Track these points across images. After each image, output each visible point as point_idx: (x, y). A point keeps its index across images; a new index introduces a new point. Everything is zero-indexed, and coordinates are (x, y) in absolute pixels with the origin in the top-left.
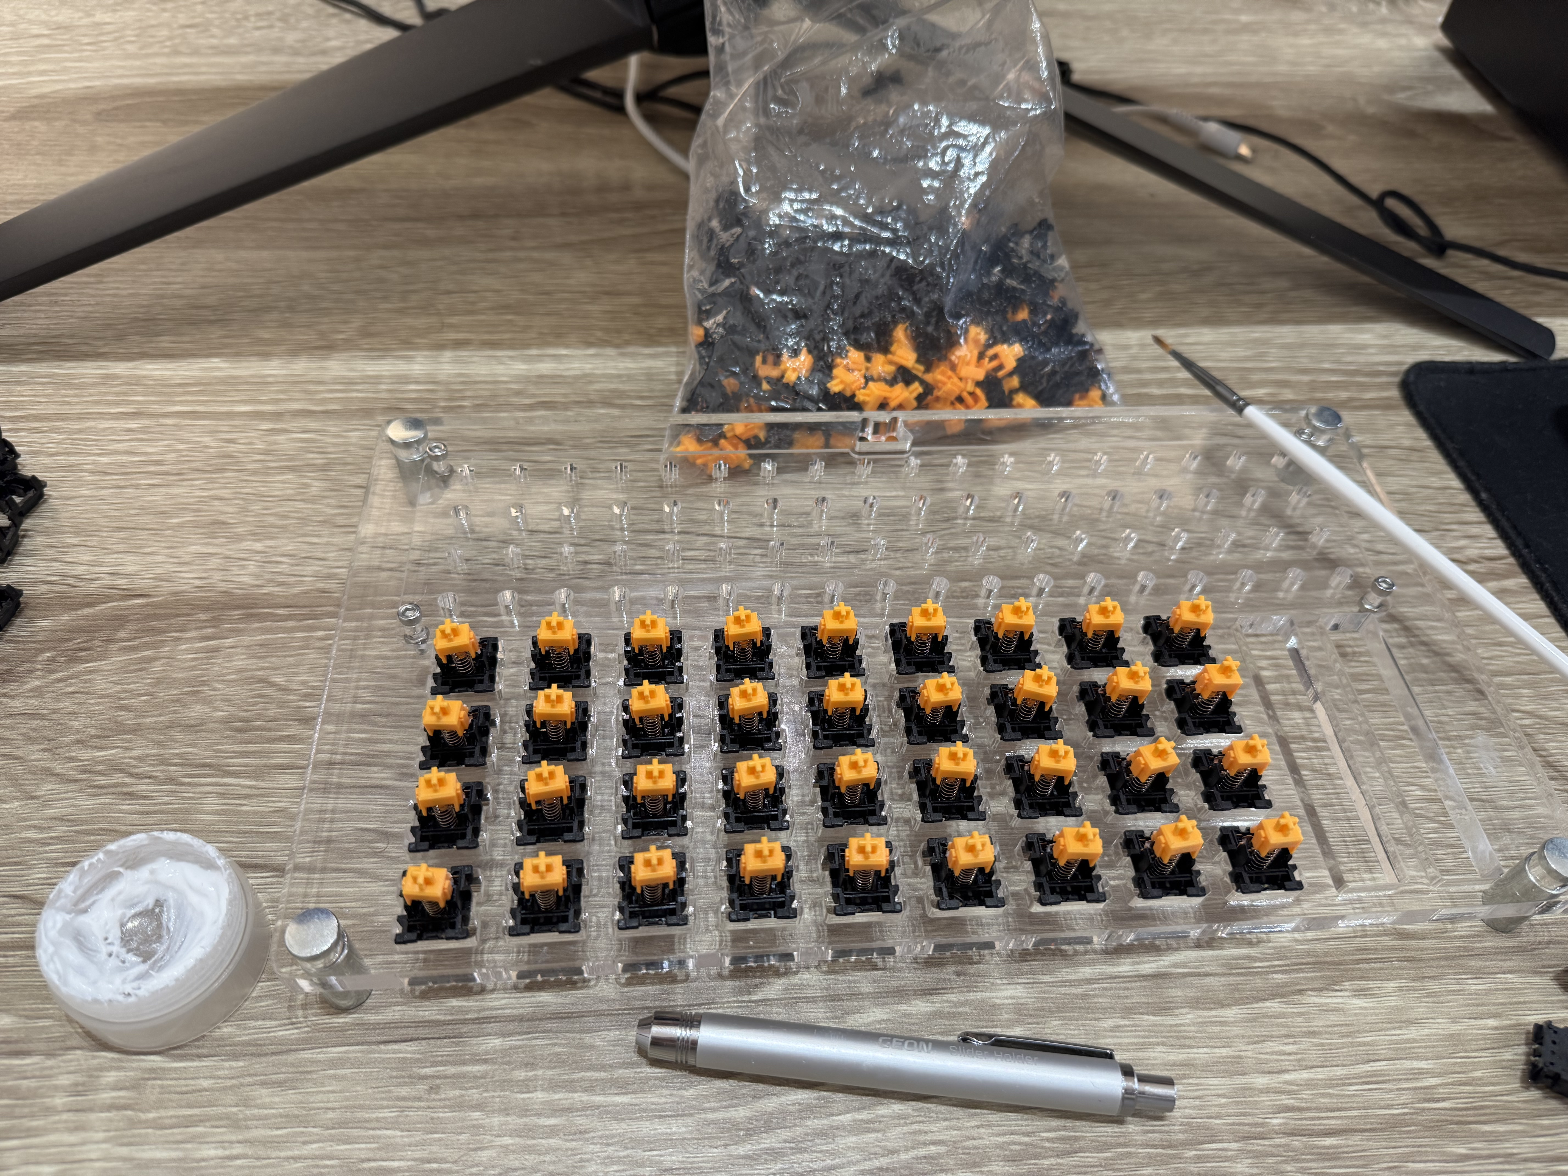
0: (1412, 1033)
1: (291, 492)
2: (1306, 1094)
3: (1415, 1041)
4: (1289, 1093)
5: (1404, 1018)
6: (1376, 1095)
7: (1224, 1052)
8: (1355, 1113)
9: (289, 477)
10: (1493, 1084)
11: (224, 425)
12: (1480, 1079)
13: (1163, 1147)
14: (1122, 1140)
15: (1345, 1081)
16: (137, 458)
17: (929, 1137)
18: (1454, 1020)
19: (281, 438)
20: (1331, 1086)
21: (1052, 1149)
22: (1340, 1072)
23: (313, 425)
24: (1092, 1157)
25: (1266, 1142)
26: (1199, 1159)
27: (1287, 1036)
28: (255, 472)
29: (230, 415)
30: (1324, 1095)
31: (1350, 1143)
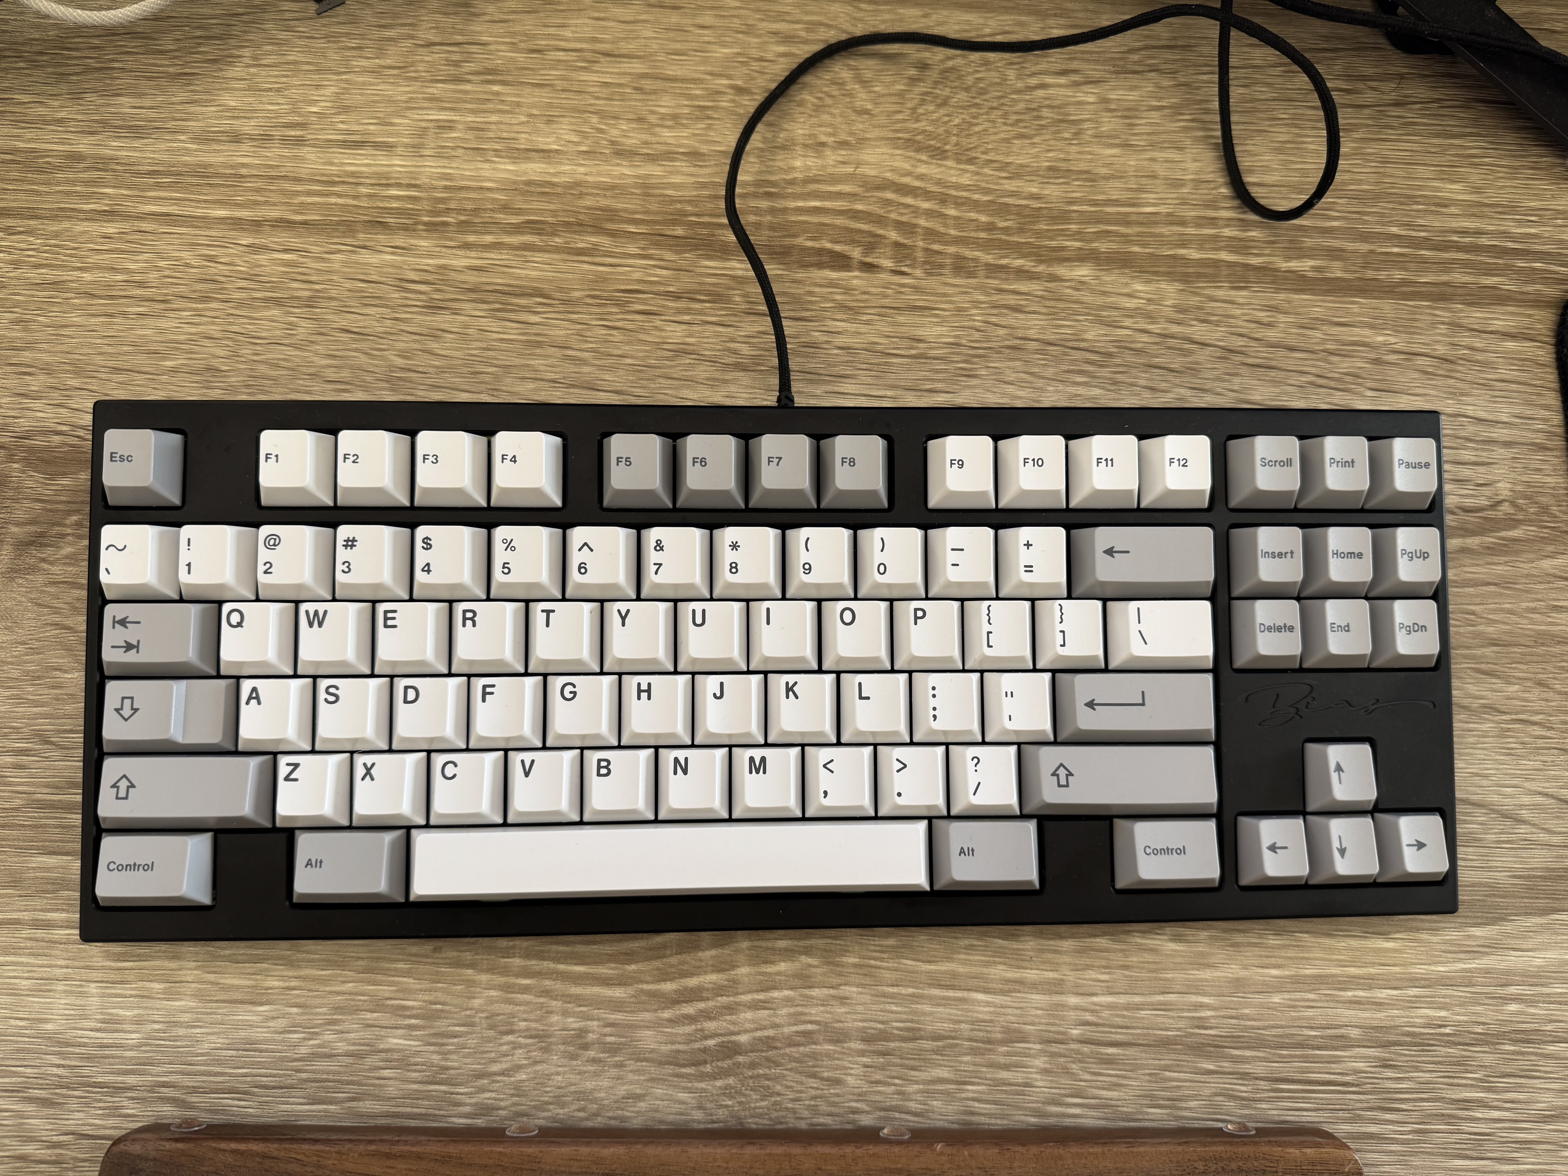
0: (1207, 974)
1: (278, 333)
2: (1106, 1014)
3: (1206, 980)
4: (1092, 1011)
5: (1205, 961)
6: (1160, 1020)
7: (1051, 975)
8: (1138, 1031)
9: (275, 312)
10: (1254, 1020)
11: (202, 235)
12: (1247, 1015)
13: (983, 1042)
14: (953, 1034)
15: (1138, 1007)
16: (120, 277)
17: (808, 1018)
18: (1245, 967)
19: (262, 258)
20: (1127, 1009)
21: (899, 1036)
22: (1137, 999)
23: (295, 242)
24: (927, 1045)
25: (1063, 1046)
26: (1008, 1054)
27: (1105, 967)
28: (241, 304)
29: (206, 222)
30: (1118, 1016)
31: (1127, 1052)
